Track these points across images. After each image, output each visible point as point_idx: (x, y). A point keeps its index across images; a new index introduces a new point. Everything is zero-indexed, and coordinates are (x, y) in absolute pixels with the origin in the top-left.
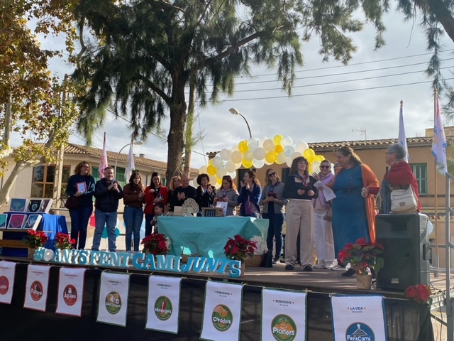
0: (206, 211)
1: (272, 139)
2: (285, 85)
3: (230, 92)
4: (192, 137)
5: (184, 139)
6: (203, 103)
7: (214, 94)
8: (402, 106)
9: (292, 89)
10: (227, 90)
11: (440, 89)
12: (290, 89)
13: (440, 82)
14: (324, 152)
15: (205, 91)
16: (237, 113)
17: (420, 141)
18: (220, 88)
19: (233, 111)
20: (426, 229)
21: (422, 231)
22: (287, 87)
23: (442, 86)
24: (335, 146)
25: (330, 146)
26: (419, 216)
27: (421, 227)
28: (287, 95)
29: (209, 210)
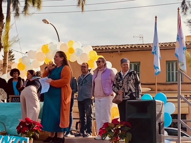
0: (12, 98)
1: (67, 44)
2: (79, 3)
3: (39, 7)
4: (9, 40)
5: (2, 42)
6: (17, 14)
7: (26, 8)
8: (156, 20)
9: (84, 6)
10: (36, 5)
11: (187, 8)
12: (83, 6)
13: (187, 3)
14: (112, 52)
15: (19, 5)
16: (48, 23)
17: (170, 45)
18: (30, 4)
19: (45, 21)
20: (161, 111)
21: (157, 113)
22: (81, 4)
23: (188, 6)
24: (120, 48)
25: (116, 48)
26: (155, 102)
27: (157, 109)
28: (81, 10)
29: (15, 97)
